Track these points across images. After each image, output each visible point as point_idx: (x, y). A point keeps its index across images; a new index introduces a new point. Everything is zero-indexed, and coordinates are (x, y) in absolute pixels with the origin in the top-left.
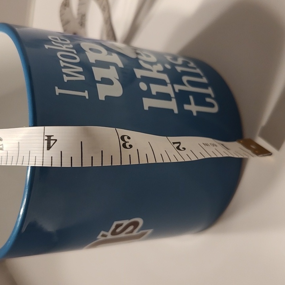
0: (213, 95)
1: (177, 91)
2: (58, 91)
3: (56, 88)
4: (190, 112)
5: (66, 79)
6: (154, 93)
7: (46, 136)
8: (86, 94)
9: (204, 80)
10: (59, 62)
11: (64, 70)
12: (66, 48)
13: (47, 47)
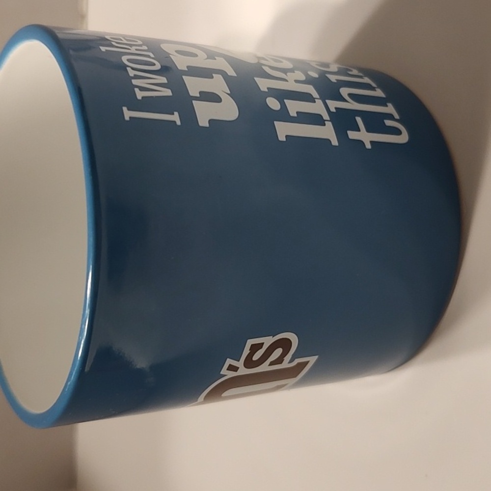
0: (397, 116)
1: (333, 110)
2: (128, 114)
3: (125, 109)
4: (361, 143)
5: (140, 95)
6: (293, 113)
8: (176, 117)
9: (379, 93)
10: (127, 70)
11: (135, 82)
12: (136, 50)
13: (103, 49)
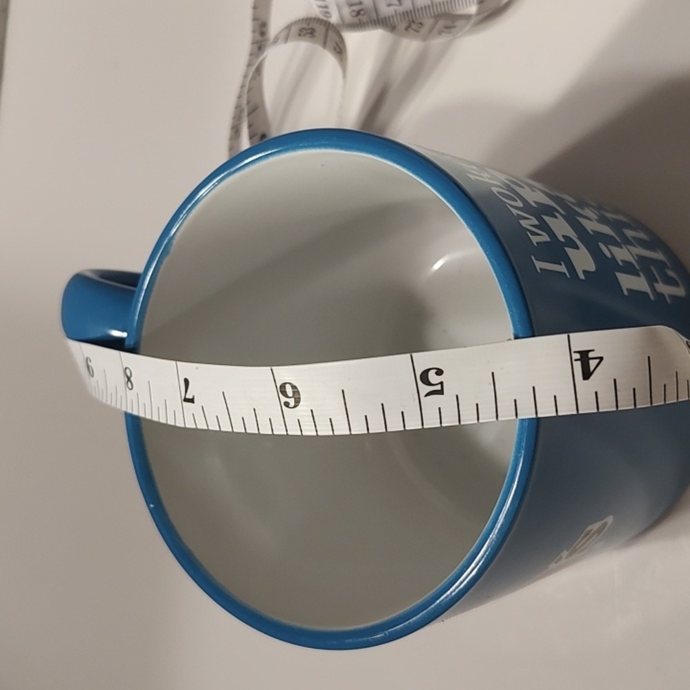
2: (537, 265)
3: (533, 258)
5: (533, 240)
6: (620, 262)
7: (575, 352)
8: (564, 268)
9: (643, 235)
10: (508, 207)
11: (522, 223)
